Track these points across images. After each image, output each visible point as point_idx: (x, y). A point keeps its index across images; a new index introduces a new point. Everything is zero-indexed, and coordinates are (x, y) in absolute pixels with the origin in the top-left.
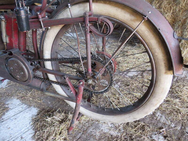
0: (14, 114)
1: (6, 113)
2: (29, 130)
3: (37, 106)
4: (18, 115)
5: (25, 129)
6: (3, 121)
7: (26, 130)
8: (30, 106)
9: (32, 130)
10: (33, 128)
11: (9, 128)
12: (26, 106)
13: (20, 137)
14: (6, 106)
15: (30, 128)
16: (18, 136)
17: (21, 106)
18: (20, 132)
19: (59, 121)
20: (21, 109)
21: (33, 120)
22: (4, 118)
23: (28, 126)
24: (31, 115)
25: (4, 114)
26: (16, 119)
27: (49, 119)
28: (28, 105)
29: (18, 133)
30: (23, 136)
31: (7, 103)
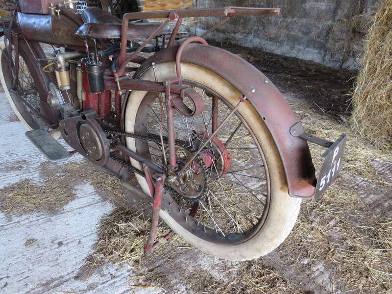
0: (79, 207)
1: (70, 203)
2: (92, 234)
3: (114, 202)
4: (85, 208)
5: (88, 232)
6: (63, 213)
7: (88, 234)
8: (105, 199)
9: (96, 235)
10: (99, 233)
11: (68, 224)
12: (99, 197)
13: (78, 241)
14: (74, 192)
15: (95, 231)
16: (76, 238)
17: (94, 197)
18: (80, 233)
19: (136, 232)
20: (91, 201)
21: (102, 221)
22: (65, 208)
23: (93, 229)
24: (101, 214)
25: (67, 203)
26: (80, 213)
27: (122, 225)
28: (102, 197)
29: (76, 235)
30: (82, 241)
31: (76, 187)
